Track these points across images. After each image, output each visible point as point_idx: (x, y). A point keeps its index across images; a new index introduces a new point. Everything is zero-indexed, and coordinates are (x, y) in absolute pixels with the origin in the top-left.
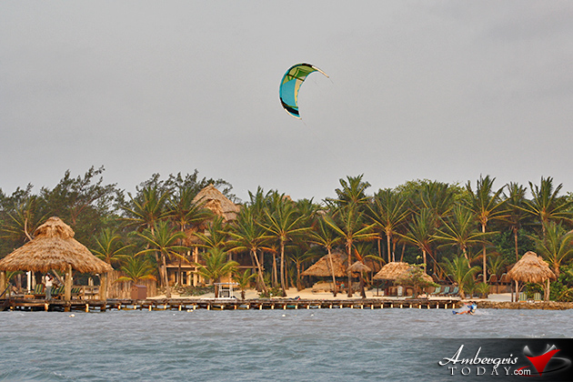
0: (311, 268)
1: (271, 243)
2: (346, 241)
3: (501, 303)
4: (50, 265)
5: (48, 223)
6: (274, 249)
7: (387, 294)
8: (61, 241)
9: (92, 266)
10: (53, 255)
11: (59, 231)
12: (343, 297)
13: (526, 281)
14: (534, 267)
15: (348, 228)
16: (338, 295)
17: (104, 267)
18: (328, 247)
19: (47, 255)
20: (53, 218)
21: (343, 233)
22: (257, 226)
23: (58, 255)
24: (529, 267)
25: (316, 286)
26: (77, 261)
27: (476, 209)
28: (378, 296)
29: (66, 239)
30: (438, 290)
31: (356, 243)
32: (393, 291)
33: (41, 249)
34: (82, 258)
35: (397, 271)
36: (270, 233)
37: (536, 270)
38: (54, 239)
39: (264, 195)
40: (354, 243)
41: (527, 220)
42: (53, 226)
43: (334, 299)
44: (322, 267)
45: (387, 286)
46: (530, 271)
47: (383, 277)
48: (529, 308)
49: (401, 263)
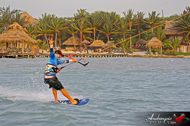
0: (65, 42)
1: (52, 33)
2: (80, 32)
3: (144, 56)
4: (16, 41)
5: (13, 25)
6: (52, 35)
7: (94, 52)
8: (19, 32)
9: (31, 41)
10: (17, 37)
11: (18, 28)
12: (78, 52)
13: (154, 47)
14: (156, 42)
15: (81, 28)
16: (76, 52)
17: (35, 42)
18: (73, 34)
19: (14, 37)
20: (15, 23)
21: (79, 30)
22: (47, 26)
23: (19, 37)
24: (154, 42)
25: (67, 48)
26: (26, 39)
27: (128, 22)
28: (91, 52)
29: (20, 31)
30: (117, 50)
31: (84, 33)
32: (97, 51)
33: (12, 34)
34: (27, 38)
35: (99, 43)
36: (52, 29)
37: (157, 44)
38: (16, 30)
39: (47, 15)
40: (83, 33)
41: (144, 26)
42: (15, 26)
43: (75, 53)
44: (70, 42)
45: (95, 49)
46: (155, 44)
47: (94, 46)
48: (156, 57)
49: (100, 41)
